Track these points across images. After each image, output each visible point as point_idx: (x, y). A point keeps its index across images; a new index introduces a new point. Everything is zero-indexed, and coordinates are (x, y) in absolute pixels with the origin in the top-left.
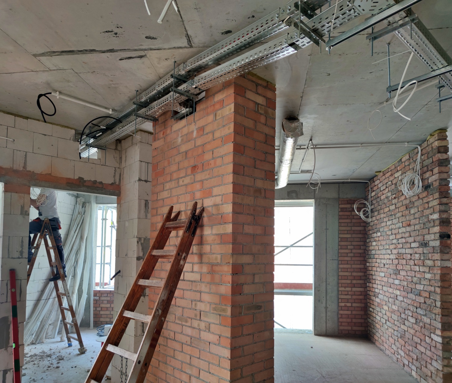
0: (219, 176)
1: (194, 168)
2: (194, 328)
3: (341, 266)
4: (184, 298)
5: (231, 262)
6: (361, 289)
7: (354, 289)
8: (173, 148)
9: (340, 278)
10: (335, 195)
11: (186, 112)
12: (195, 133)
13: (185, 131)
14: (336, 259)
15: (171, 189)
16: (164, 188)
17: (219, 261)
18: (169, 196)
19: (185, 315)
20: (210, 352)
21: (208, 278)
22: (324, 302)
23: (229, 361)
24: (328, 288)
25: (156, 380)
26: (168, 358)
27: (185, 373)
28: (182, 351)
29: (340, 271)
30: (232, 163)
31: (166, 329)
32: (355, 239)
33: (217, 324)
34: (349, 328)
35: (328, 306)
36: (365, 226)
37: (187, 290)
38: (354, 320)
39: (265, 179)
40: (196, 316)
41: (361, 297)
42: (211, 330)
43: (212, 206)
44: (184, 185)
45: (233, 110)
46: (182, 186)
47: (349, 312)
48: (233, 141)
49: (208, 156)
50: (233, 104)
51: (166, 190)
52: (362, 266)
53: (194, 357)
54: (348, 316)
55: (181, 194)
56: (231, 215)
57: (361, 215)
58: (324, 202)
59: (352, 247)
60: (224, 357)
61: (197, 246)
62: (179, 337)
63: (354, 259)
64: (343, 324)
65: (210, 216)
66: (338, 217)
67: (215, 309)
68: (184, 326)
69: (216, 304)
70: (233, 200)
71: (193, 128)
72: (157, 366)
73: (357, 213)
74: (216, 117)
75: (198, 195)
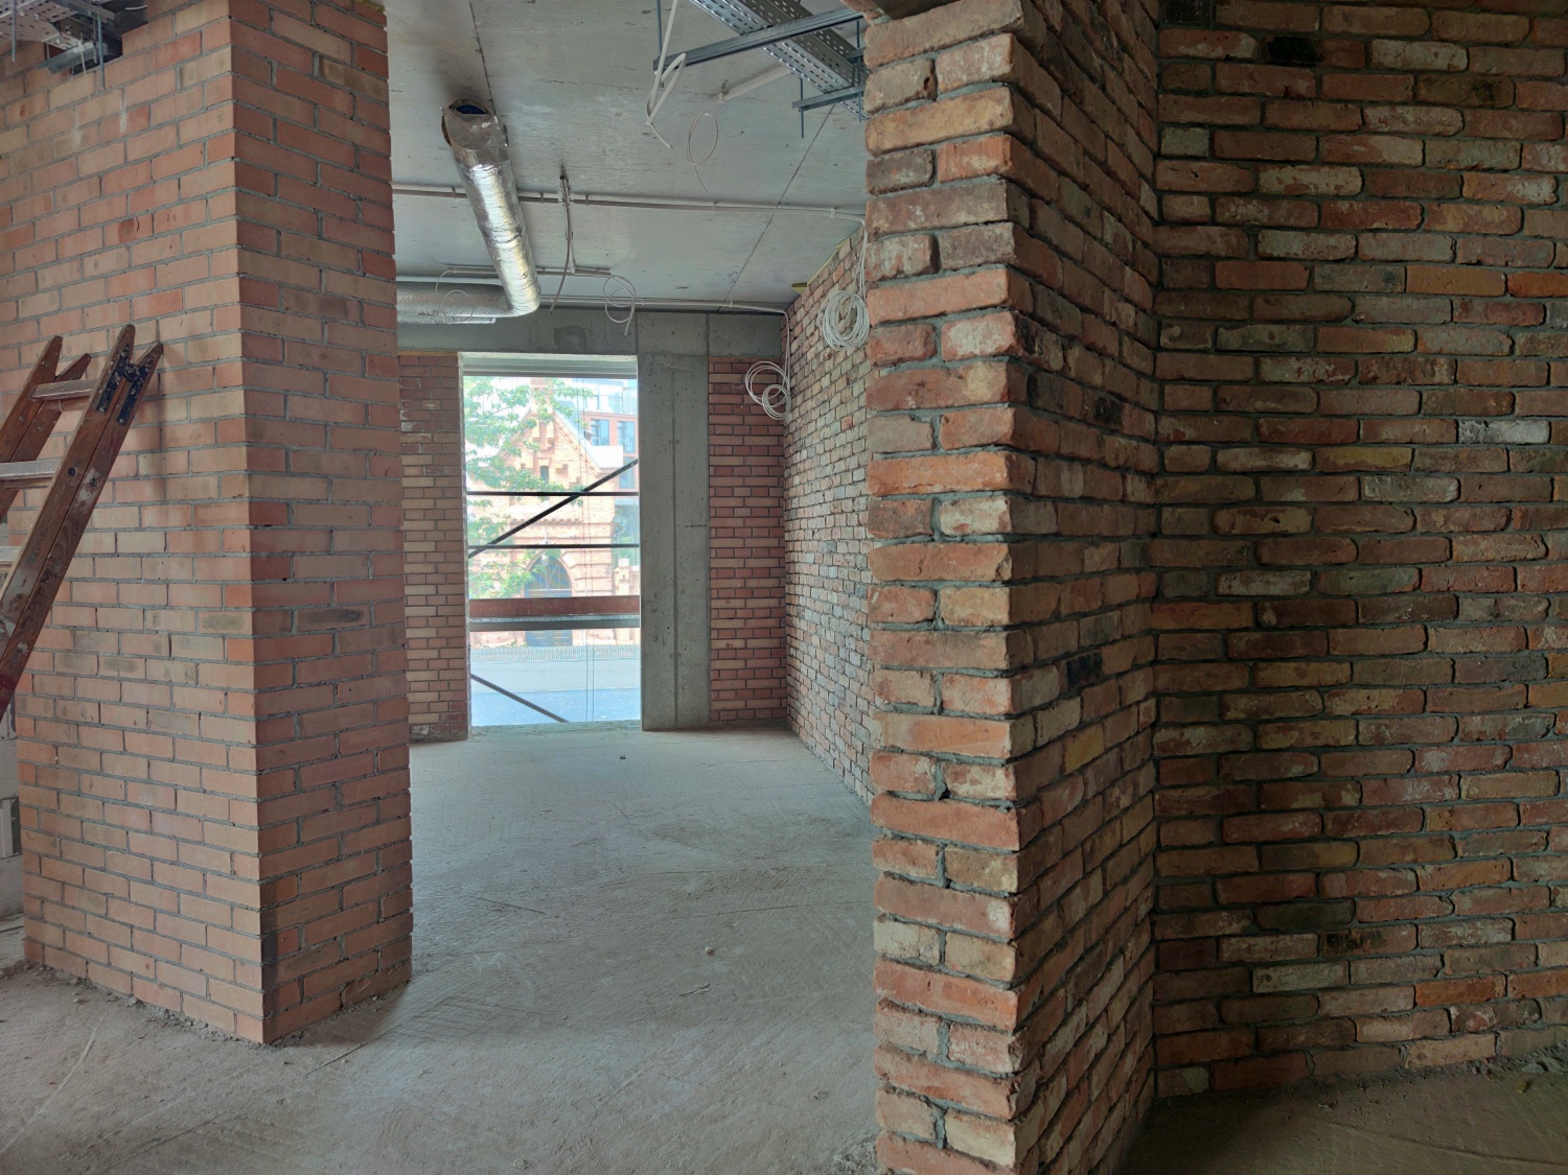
0: (199, 253)
1: (127, 225)
2: (155, 682)
3: (717, 543)
4: (119, 605)
5: (247, 494)
6: (772, 602)
7: (752, 603)
8: (58, 161)
9: (712, 573)
10: (698, 347)
11: (85, 54)
12: (123, 121)
13: (93, 110)
14: (703, 523)
15: (59, 288)
16: (37, 284)
17: (213, 493)
18: (55, 307)
19: (127, 650)
20: (201, 738)
21: (186, 542)
22: (670, 640)
23: (254, 751)
24: (680, 602)
25: (54, 844)
26: (86, 778)
27: (137, 806)
28: (124, 752)
29: (713, 555)
30: (234, 218)
31: (73, 699)
32: (755, 471)
33: (217, 662)
34: (740, 704)
35: (680, 650)
36: (780, 436)
37: (128, 581)
38: (752, 684)
39: (360, 273)
40: (157, 648)
41: (771, 623)
42: (200, 679)
43: (185, 340)
44: (99, 277)
45: (228, 66)
46: (93, 278)
47: (739, 664)
48: (233, 154)
49: (165, 193)
50: (229, 49)
51: (47, 290)
52: (773, 542)
53: (158, 759)
54: (735, 674)
55: (94, 304)
56: (239, 365)
57: (765, 402)
58: (667, 365)
59: (746, 492)
60: (239, 744)
61: (149, 455)
62: (112, 714)
63: (750, 522)
64: (723, 695)
65: (182, 369)
66: (705, 409)
67: (210, 623)
68: (124, 683)
69: (210, 609)
70: (242, 324)
71: (116, 103)
72: (53, 805)
73: (755, 398)
74: (182, 81)
75: (143, 306)
